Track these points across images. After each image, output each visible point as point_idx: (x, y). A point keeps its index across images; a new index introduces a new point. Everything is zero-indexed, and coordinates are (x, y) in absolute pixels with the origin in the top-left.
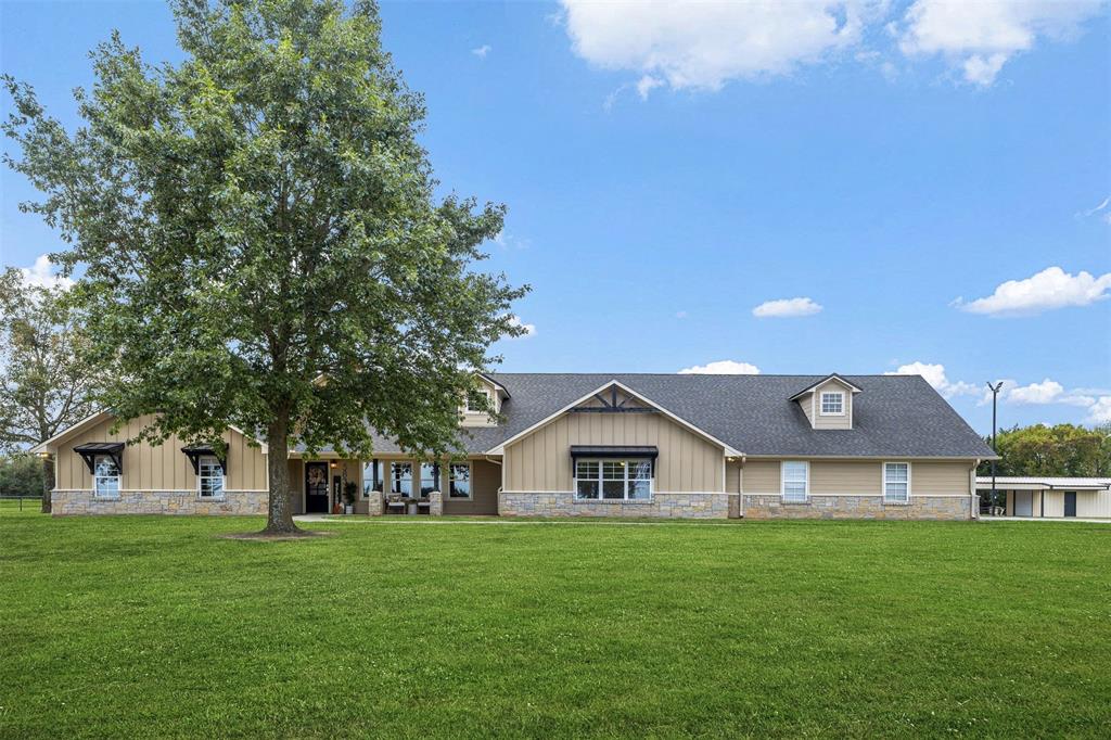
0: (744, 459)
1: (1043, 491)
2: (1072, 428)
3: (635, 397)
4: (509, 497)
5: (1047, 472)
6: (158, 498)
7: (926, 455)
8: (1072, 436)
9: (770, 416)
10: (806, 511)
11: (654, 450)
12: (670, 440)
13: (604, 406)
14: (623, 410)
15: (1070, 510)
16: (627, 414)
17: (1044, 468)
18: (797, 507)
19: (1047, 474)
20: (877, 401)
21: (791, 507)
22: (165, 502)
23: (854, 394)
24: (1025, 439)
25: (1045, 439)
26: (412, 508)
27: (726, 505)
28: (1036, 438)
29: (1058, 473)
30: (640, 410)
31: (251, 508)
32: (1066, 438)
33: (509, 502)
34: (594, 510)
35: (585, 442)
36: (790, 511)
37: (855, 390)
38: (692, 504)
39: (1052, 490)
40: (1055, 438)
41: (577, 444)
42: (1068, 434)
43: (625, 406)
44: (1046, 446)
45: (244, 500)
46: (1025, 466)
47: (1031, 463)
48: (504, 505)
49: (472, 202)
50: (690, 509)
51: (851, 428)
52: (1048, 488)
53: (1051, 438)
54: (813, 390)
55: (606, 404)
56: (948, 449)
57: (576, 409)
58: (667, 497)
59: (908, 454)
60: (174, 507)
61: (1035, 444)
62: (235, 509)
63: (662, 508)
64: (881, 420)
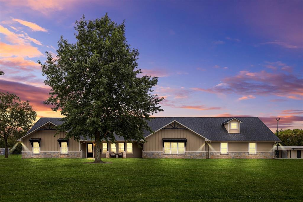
0: (210, 142)
1: (291, 150)
2: (299, 130)
3: (181, 125)
4: (146, 153)
5: (291, 144)
6: (50, 153)
7: (261, 140)
8: (299, 133)
9: (216, 130)
10: (227, 156)
11: (186, 140)
12: (190, 137)
13: (172, 127)
14: (177, 128)
15: (299, 156)
16: (178, 129)
17: (290, 143)
18: (225, 155)
19: (291, 145)
20: (246, 125)
21: (223, 155)
22: (52, 155)
23: (240, 123)
24: (284, 134)
25: (290, 133)
26: (117, 156)
27: (206, 155)
28: (288, 134)
29: (295, 145)
30: (182, 128)
31: (75, 156)
32: (297, 133)
33: (146, 154)
34: (169, 156)
35: (166, 137)
36: (223, 156)
37: (240, 122)
38: (196, 155)
39: (293, 150)
40: (294, 133)
41: (164, 138)
42: (298, 132)
43: (178, 127)
44: (291, 136)
45: (73, 154)
46: (284, 142)
47: (286, 141)
48: (144, 155)
49: (150, 77)
50: (196, 156)
51: (239, 133)
52: (292, 149)
53: (292, 133)
54: (229, 122)
55: (172, 126)
56: (267, 139)
57: (164, 128)
58: (189, 153)
59: (256, 140)
60: (54, 156)
61: (288, 135)
62: (71, 156)
63: (188, 156)
64: (247, 130)
